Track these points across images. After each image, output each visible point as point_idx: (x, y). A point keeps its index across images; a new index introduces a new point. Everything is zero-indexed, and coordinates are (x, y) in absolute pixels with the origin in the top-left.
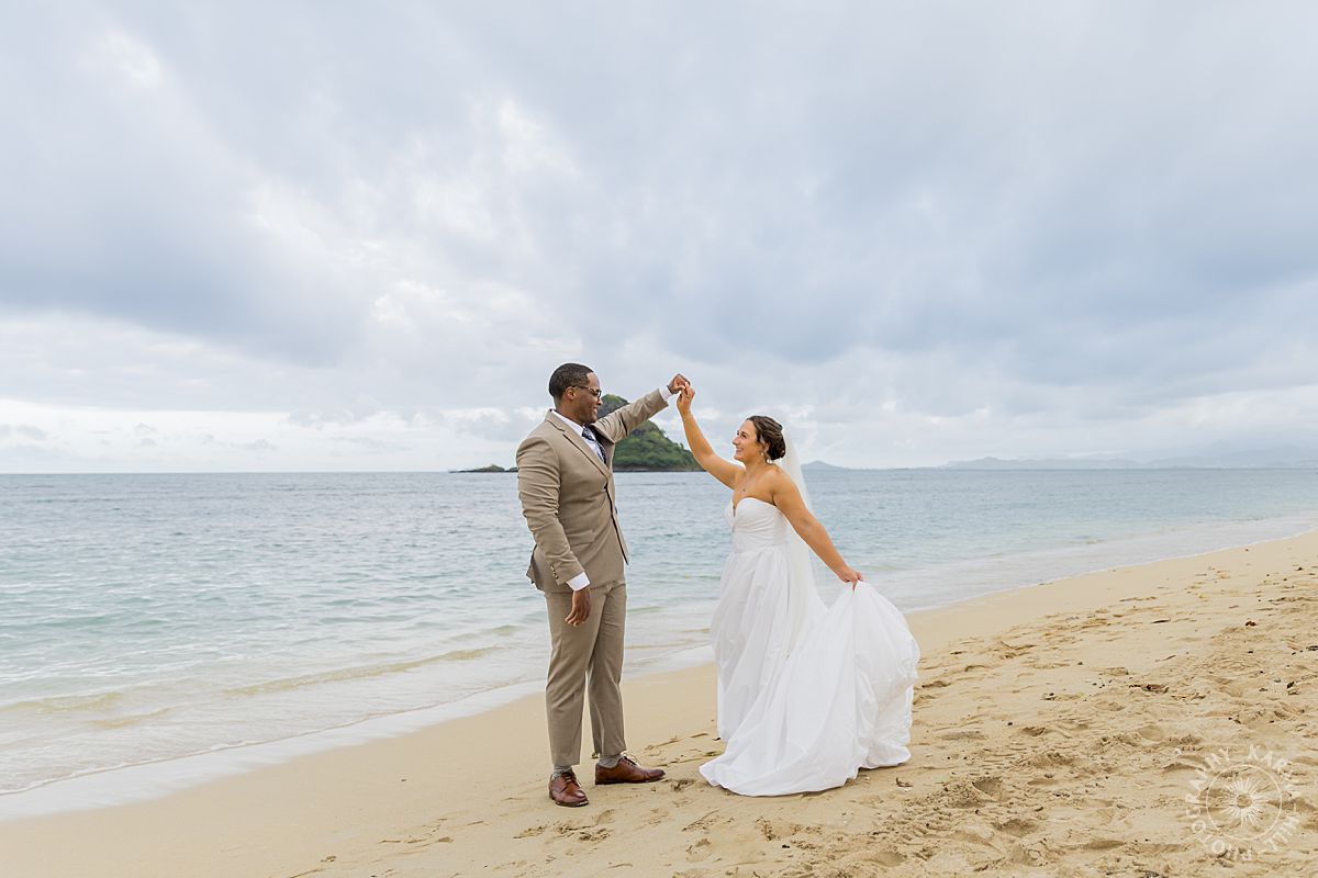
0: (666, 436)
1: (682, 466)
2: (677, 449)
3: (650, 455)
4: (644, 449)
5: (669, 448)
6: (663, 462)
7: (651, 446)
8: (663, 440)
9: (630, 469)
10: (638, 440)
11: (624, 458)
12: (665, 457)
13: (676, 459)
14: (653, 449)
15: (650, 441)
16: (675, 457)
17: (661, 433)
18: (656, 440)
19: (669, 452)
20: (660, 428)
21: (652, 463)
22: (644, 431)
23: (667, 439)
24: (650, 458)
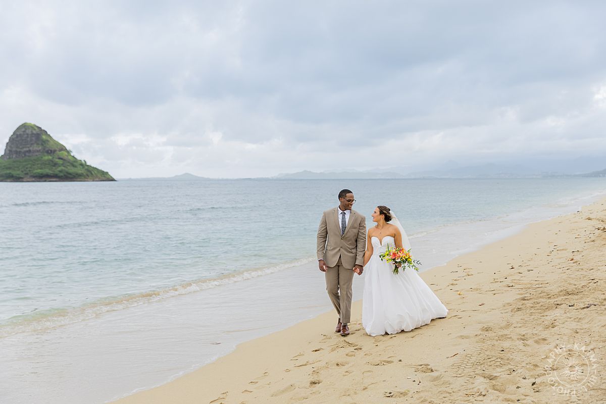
0: (72, 154)
1: (85, 178)
2: (82, 165)
3: (60, 169)
4: (55, 165)
5: (75, 164)
6: (70, 174)
7: (61, 162)
8: (70, 157)
9: (44, 180)
10: (50, 157)
11: (39, 171)
12: (72, 170)
13: (80, 172)
14: (62, 164)
15: (60, 158)
16: (80, 170)
17: (68, 152)
18: (65, 158)
19: (74, 166)
20: (68, 149)
21: (61, 174)
22: (55, 151)
23: (73, 157)
24: (60, 171)
